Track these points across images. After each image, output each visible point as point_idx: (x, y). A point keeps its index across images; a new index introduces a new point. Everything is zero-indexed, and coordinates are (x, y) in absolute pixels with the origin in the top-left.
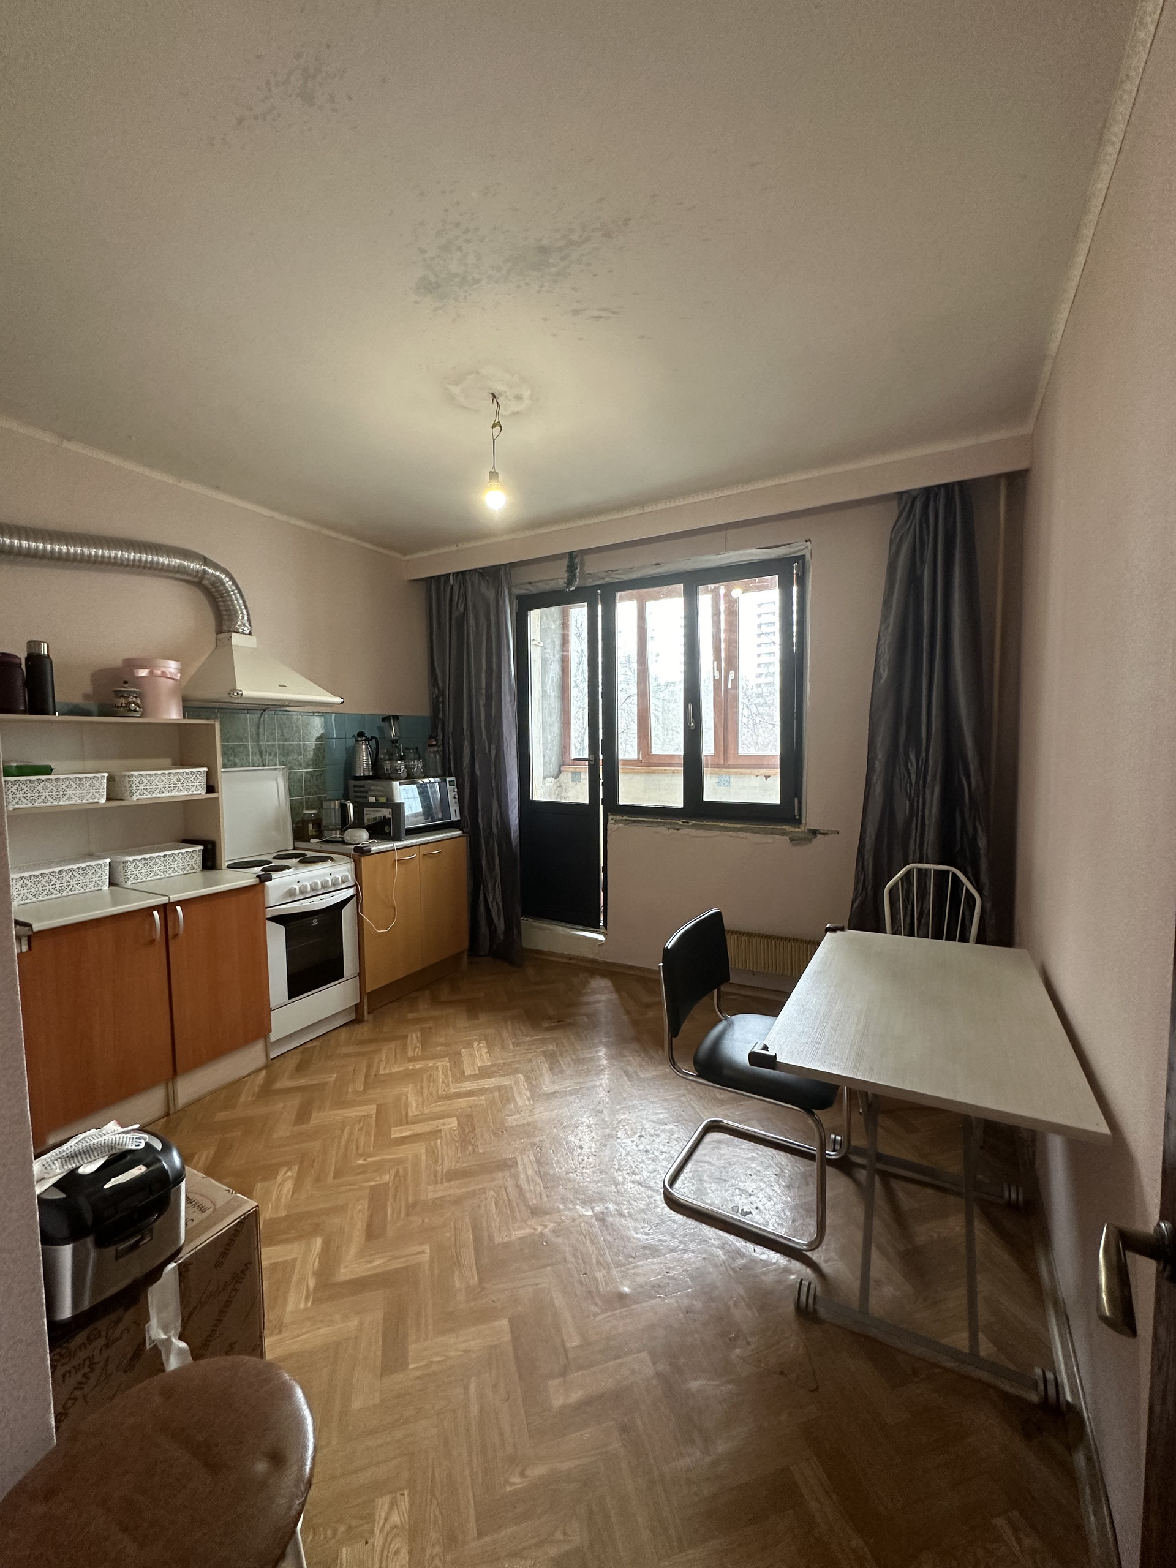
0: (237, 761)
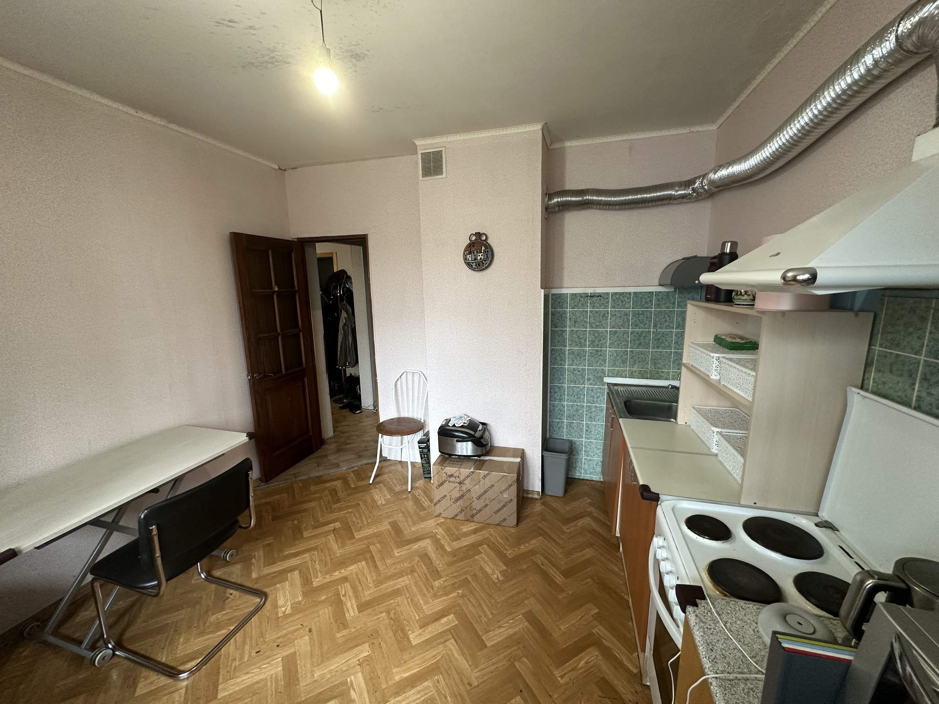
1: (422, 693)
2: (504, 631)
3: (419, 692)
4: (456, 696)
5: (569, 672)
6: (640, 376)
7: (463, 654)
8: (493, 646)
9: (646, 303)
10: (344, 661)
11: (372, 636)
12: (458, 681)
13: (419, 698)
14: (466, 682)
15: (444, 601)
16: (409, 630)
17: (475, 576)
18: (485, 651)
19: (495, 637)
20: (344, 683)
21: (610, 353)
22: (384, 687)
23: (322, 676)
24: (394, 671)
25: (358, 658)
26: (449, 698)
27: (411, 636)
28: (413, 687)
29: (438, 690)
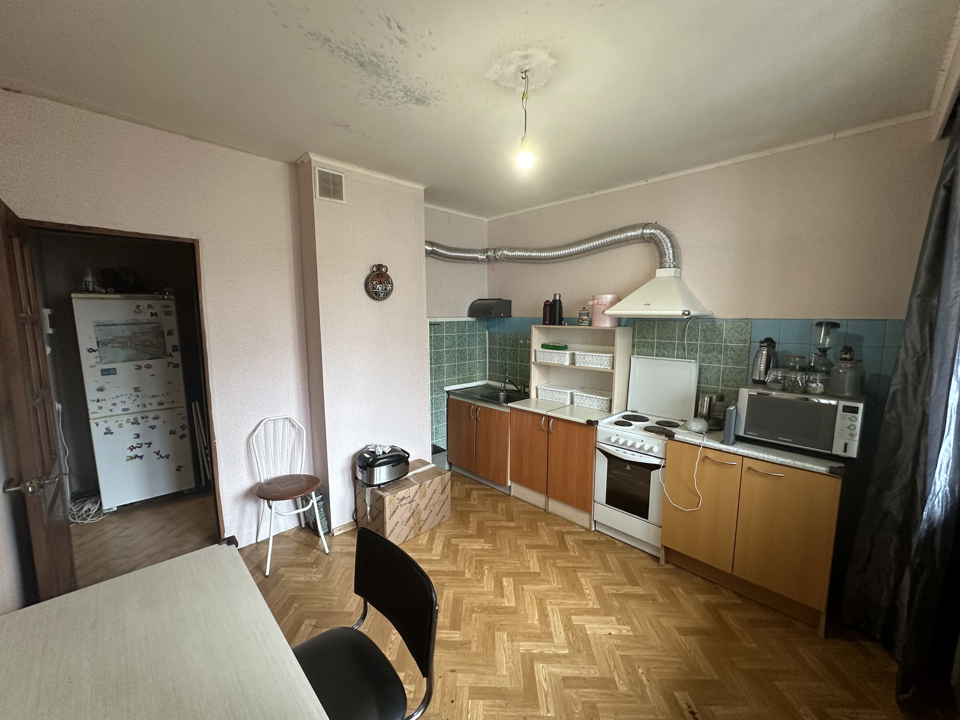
0: (666, 353)
1: (555, 613)
2: (533, 561)
3: (553, 614)
4: (565, 598)
5: (574, 549)
6: (463, 382)
7: (538, 584)
8: (540, 569)
9: (463, 329)
10: (503, 651)
11: (491, 628)
12: (555, 593)
13: (557, 615)
14: (558, 590)
15: (488, 578)
16: (500, 604)
17: (477, 555)
18: (542, 573)
19: (534, 566)
20: (523, 655)
21: (447, 368)
22: (539, 631)
23: (508, 668)
24: (530, 622)
25: (506, 641)
26: (564, 601)
27: (507, 604)
28: (548, 616)
29: (557, 605)
